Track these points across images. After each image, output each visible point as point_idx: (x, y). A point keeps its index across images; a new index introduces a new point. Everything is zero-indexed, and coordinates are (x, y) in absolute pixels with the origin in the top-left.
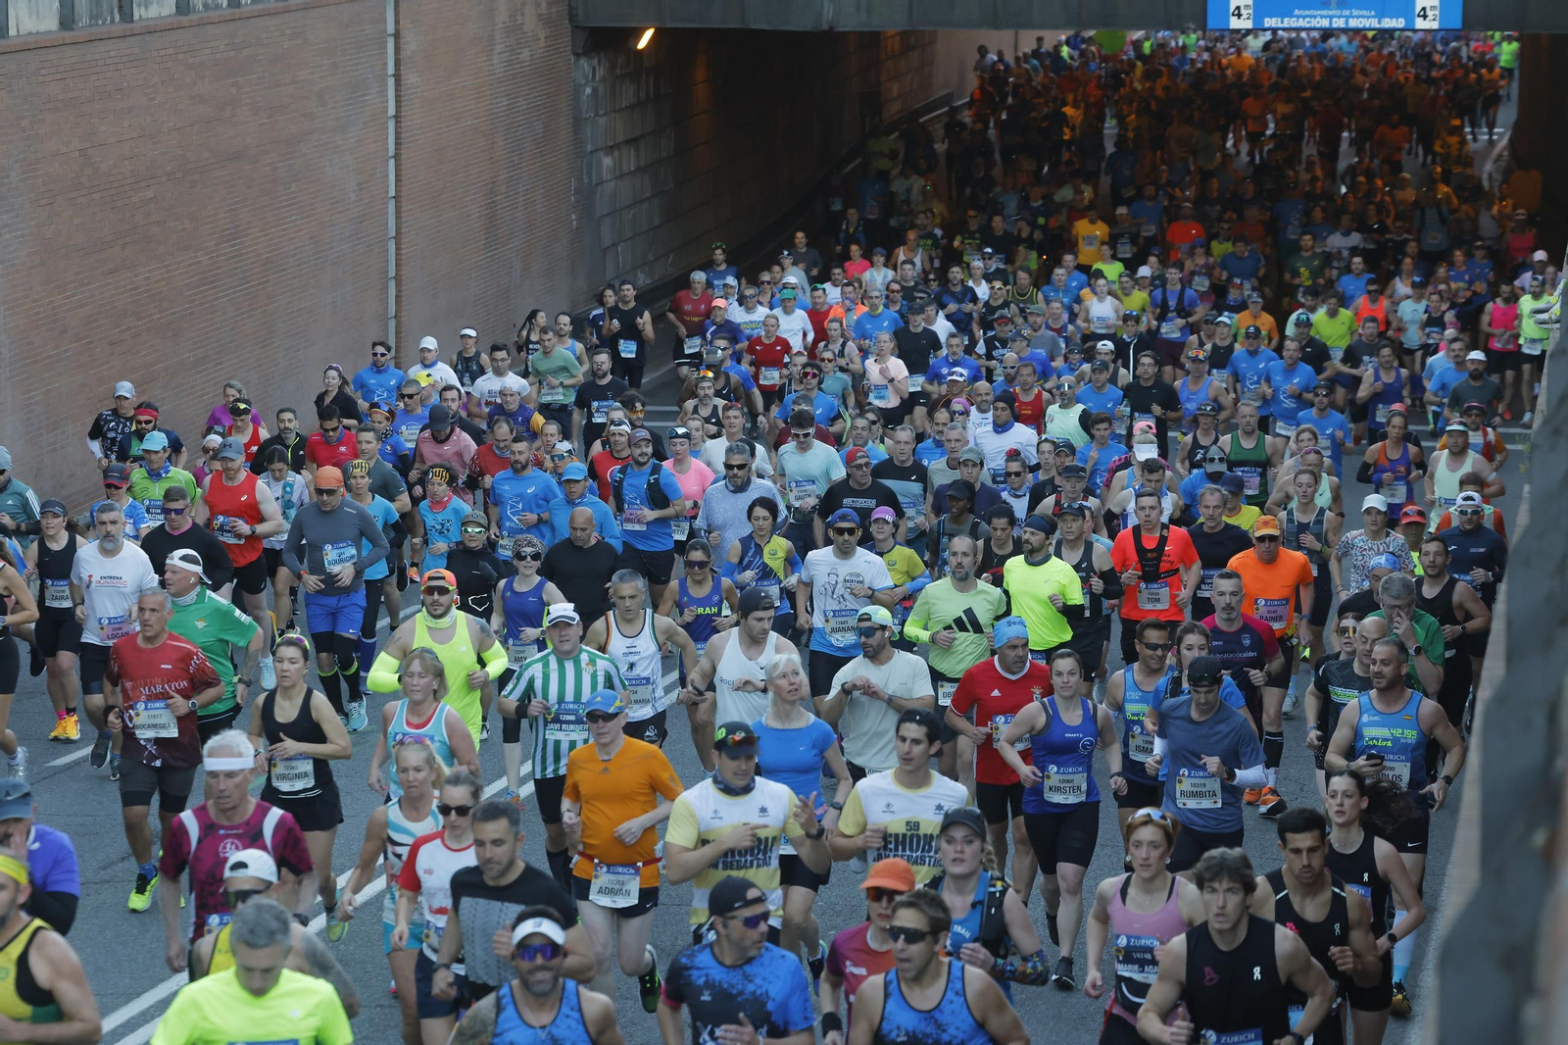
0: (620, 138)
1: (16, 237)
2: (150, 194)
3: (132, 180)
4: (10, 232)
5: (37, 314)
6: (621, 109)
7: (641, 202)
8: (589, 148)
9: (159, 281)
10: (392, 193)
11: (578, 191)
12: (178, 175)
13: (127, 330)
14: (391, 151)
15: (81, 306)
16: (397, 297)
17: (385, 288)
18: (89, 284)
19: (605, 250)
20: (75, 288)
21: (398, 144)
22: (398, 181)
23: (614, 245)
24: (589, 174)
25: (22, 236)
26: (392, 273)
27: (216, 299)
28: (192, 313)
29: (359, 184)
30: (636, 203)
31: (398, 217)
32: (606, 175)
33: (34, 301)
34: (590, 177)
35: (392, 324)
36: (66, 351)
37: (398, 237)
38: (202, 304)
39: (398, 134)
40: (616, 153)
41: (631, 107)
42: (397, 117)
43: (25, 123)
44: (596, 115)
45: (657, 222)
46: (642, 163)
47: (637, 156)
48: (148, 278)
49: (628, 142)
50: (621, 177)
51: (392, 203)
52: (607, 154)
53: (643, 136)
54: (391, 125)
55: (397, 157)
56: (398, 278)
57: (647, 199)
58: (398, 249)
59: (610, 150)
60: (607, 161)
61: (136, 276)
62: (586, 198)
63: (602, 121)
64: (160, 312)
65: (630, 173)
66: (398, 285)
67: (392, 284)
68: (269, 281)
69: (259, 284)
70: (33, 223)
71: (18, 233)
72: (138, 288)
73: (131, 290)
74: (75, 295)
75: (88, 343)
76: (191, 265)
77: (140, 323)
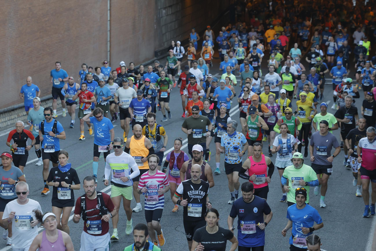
0: (167, 5)
2: (47, 19)
3: (42, 15)
4: (11, 28)
5: (18, 49)
8: (159, 8)
9: (49, 41)
10: (109, 19)
11: (156, 19)
12: (54, 14)
13: (41, 54)
14: (109, 8)
15: (29, 48)
16: (110, 46)
17: (107, 44)
18: (31, 42)
19: (163, 34)
20: (28, 43)
21: (110, 6)
22: (110, 16)
23: (166, 33)
24: (159, 14)
25: (14, 30)
26: (109, 40)
27: (64, 46)
28: (58, 50)
29: (100, 17)
30: (171, 22)
31: (110, 26)
32: (164, 15)
33: (17, 46)
34: (160, 16)
35: (109, 53)
36: (25, 59)
37: (110, 31)
38: (60, 48)
39: (110, 4)
45: (176, 27)
46: (173, 12)
47: (172, 10)
48: (46, 41)
49: (169, 6)
50: (167, 15)
51: (109, 22)
53: (173, 5)
54: (109, 1)
55: (110, 10)
57: (174, 21)
58: (110, 34)
59: (165, 8)
60: (164, 11)
61: (43, 40)
62: (158, 21)
63: (163, 1)
64: (49, 50)
65: (170, 14)
66: (110, 43)
68: (77, 42)
69: (75, 43)
70: (17, 26)
71: (13, 29)
72: (44, 43)
73: (42, 44)
74: (27, 45)
75: (31, 57)
76: (57, 37)
77: (44, 52)
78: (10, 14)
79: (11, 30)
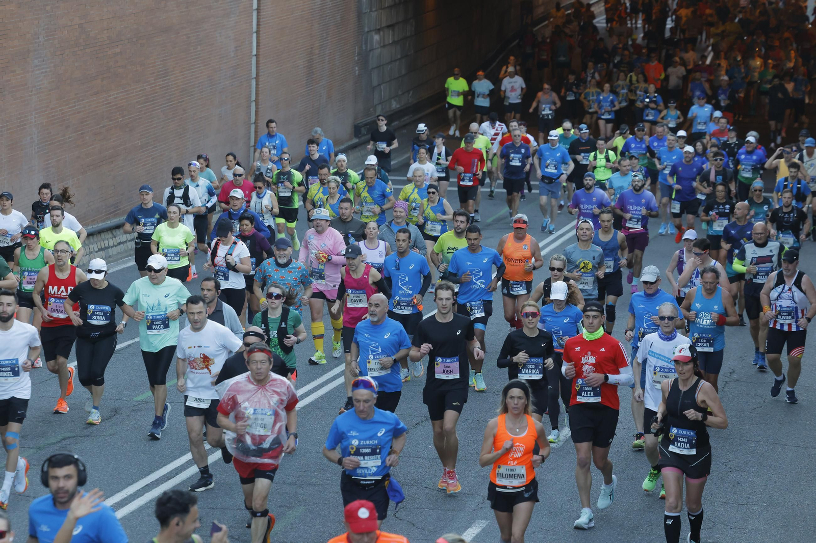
0: (384, 25)
1: (42, 73)
2: (118, 50)
3: (108, 42)
4: (39, 70)
5: (54, 116)
6: (385, 8)
7: (395, 61)
8: (366, 30)
9: (122, 99)
10: (254, 52)
11: (359, 54)
12: (135, 40)
13: (103, 127)
14: (255, 29)
15: (79, 113)
16: (256, 111)
17: (249, 107)
18: (83, 100)
19: (374, 88)
20: (75, 102)
21: (258, 25)
22: (258, 46)
23: (379, 85)
24: (366, 43)
25: (46, 72)
26: (253, 98)
27: (153, 111)
28: (140, 118)
29: (236, 47)
30: (392, 61)
31: (257, 67)
32: (375, 45)
33: (52, 109)
34: (366, 47)
35: (253, 127)
36: (69, 138)
37: (257, 78)
38: (145, 114)
39: (258, 19)
40: (382, 33)
41: (390, 7)
42: (258, 10)
43: (48, 8)
44: (371, 11)
45: (403, 72)
46: (396, 39)
47: (393, 35)
48: (115, 98)
49: (388, 27)
50: (384, 46)
51: (254, 60)
52: (376, 33)
53: (397, 23)
54: (255, 14)
55: (258, 32)
56: (256, 101)
57: (399, 59)
58: (257, 84)
59: (378, 31)
60: (376, 37)
61: (110, 96)
62: (364, 58)
63: (374, 14)
64: (123, 117)
65: (390, 44)
66: (257, 105)
67: (253, 105)
68: (184, 101)
69: (179, 102)
70: (53, 65)
71: (44, 70)
72: (110, 103)
73: (106, 104)
74: (75, 106)
75: (82, 134)
76: (140, 91)
77: (111, 123)
78: (39, 38)
79: (38, 72)
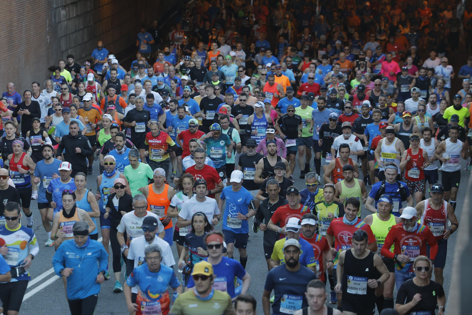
0: (69, 2)
7: (80, 30)
8: (55, 6)
11: (50, 26)
19: (63, 52)
23: (67, 50)
24: (55, 17)
30: (76, 31)
32: (62, 18)
34: (55, 20)
40: (67, 9)
45: (86, 39)
46: (79, 14)
47: (77, 10)
49: (72, 4)
50: (69, 19)
52: (63, 9)
57: (82, 29)
59: (64, 7)
60: (63, 12)
62: (54, 28)
65: (74, 17)
